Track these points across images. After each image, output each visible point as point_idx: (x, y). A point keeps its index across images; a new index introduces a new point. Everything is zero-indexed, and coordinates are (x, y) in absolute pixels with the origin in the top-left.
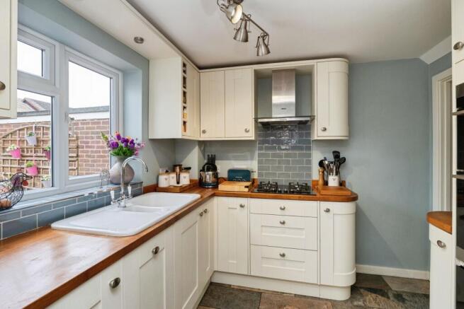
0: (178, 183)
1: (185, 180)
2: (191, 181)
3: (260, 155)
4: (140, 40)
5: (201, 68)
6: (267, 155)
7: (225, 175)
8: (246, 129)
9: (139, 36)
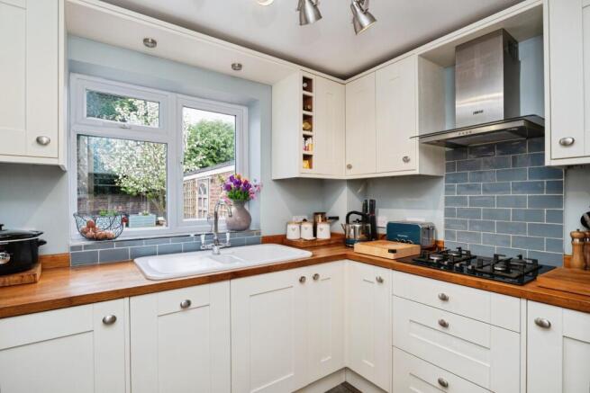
0: (315, 234)
1: (324, 232)
2: (332, 234)
3: (447, 201)
4: (237, 67)
5: (345, 77)
6: (461, 201)
7: (383, 231)
8: (406, 157)
9: (237, 62)
